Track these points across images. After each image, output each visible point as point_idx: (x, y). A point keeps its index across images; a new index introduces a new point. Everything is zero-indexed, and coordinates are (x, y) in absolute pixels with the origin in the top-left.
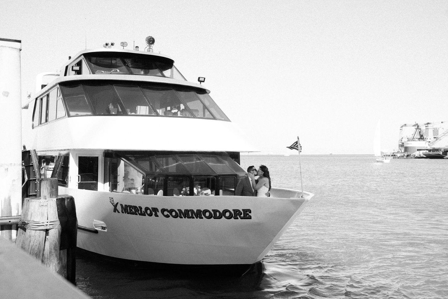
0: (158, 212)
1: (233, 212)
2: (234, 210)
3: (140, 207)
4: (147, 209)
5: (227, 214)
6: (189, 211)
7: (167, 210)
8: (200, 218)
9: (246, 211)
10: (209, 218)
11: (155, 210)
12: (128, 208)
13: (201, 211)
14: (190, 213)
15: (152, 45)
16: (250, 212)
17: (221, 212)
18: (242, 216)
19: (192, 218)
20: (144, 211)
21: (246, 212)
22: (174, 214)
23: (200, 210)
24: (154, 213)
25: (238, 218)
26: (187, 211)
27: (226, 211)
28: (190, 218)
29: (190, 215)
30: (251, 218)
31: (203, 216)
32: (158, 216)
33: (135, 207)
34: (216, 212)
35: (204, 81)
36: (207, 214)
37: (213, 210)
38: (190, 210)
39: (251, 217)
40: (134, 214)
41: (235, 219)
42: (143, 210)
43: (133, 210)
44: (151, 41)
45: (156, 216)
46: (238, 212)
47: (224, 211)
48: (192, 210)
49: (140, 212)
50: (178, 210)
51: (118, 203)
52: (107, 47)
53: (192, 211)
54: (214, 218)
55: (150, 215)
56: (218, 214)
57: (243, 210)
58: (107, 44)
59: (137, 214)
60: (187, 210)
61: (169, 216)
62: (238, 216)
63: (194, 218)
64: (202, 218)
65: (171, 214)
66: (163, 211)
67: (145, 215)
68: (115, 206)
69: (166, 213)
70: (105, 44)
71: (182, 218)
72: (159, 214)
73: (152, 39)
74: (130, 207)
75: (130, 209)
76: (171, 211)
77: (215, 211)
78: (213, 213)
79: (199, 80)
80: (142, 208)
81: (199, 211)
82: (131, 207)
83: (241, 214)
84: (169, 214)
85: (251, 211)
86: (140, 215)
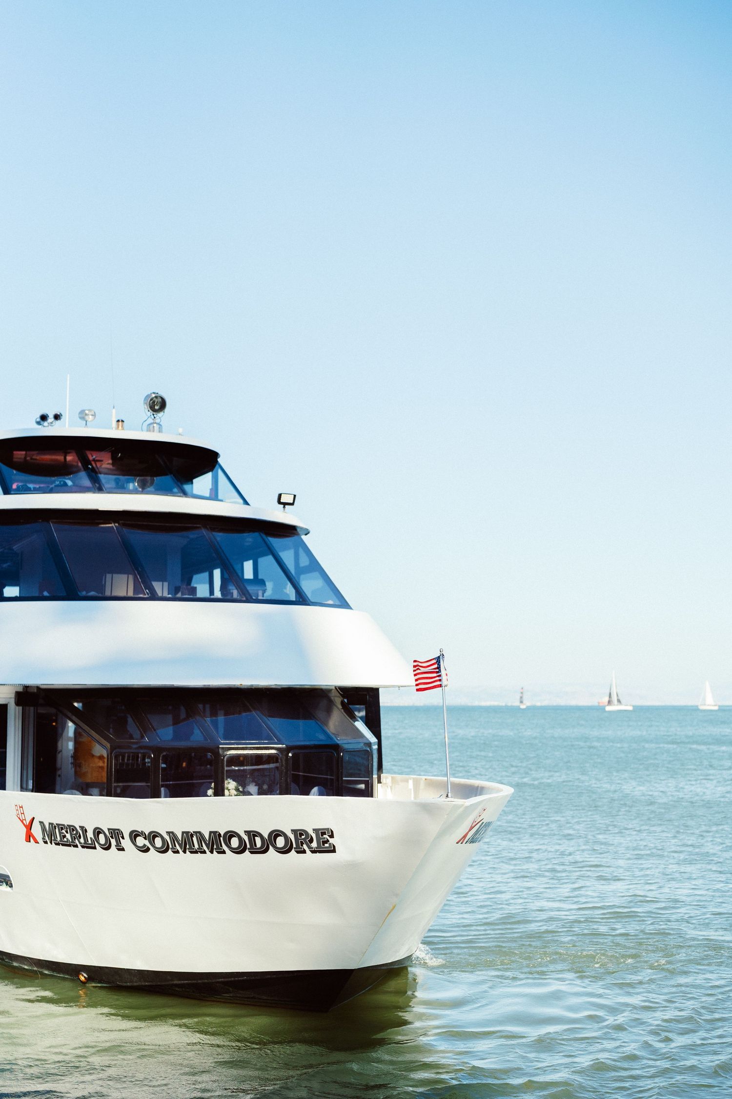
0: (123, 838)
1: (292, 837)
2: (294, 831)
3: (82, 828)
4: (98, 832)
5: (280, 842)
6: (192, 836)
7: (141, 834)
8: (219, 853)
9: (323, 834)
10: (240, 851)
11: (116, 833)
12: (57, 830)
13: (220, 835)
14: (195, 839)
15: (160, 414)
16: (332, 836)
17: (266, 836)
18: (314, 845)
19: (201, 852)
20: (91, 838)
21: (322, 836)
22: (158, 842)
23: (216, 832)
24: (113, 842)
25: (304, 852)
26: (188, 836)
27: (276, 834)
28: (196, 852)
29: (196, 846)
30: (334, 851)
31: (225, 847)
32: (123, 849)
33: (72, 828)
34: (254, 836)
35: (292, 504)
36: (235, 842)
37: (248, 833)
38: (196, 833)
39: (334, 847)
40: (69, 845)
41: (298, 852)
42: (90, 835)
43: (68, 836)
44: (158, 405)
45: (119, 850)
46: (303, 837)
47: (270, 834)
48: (199, 832)
49: (82, 840)
50: (168, 833)
51: (34, 818)
52: (46, 424)
53: (199, 835)
54: (252, 853)
55: (107, 847)
56: (258, 841)
57: (316, 831)
58: (44, 418)
59: (76, 846)
60: (187, 833)
61: (148, 850)
62: (305, 846)
63: (204, 852)
64: (224, 852)
65: (152, 843)
66: (134, 835)
67: (95, 848)
68: (29, 827)
69: (140, 841)
70: (38, 416)
71: (178, 852)
72: (126, 843)
73: (160, 400)
74: (61, 827)
75: (60, 833)
76: (152, 836)
77: (252, 835)
78: (246, 838)
79: (279, 502)
80: (86, 831)
81: (215, 835)
82: (62, 829)
83: (311, 841)
84: (147, 843)
85: (332, 832)
86: (83, 847)
